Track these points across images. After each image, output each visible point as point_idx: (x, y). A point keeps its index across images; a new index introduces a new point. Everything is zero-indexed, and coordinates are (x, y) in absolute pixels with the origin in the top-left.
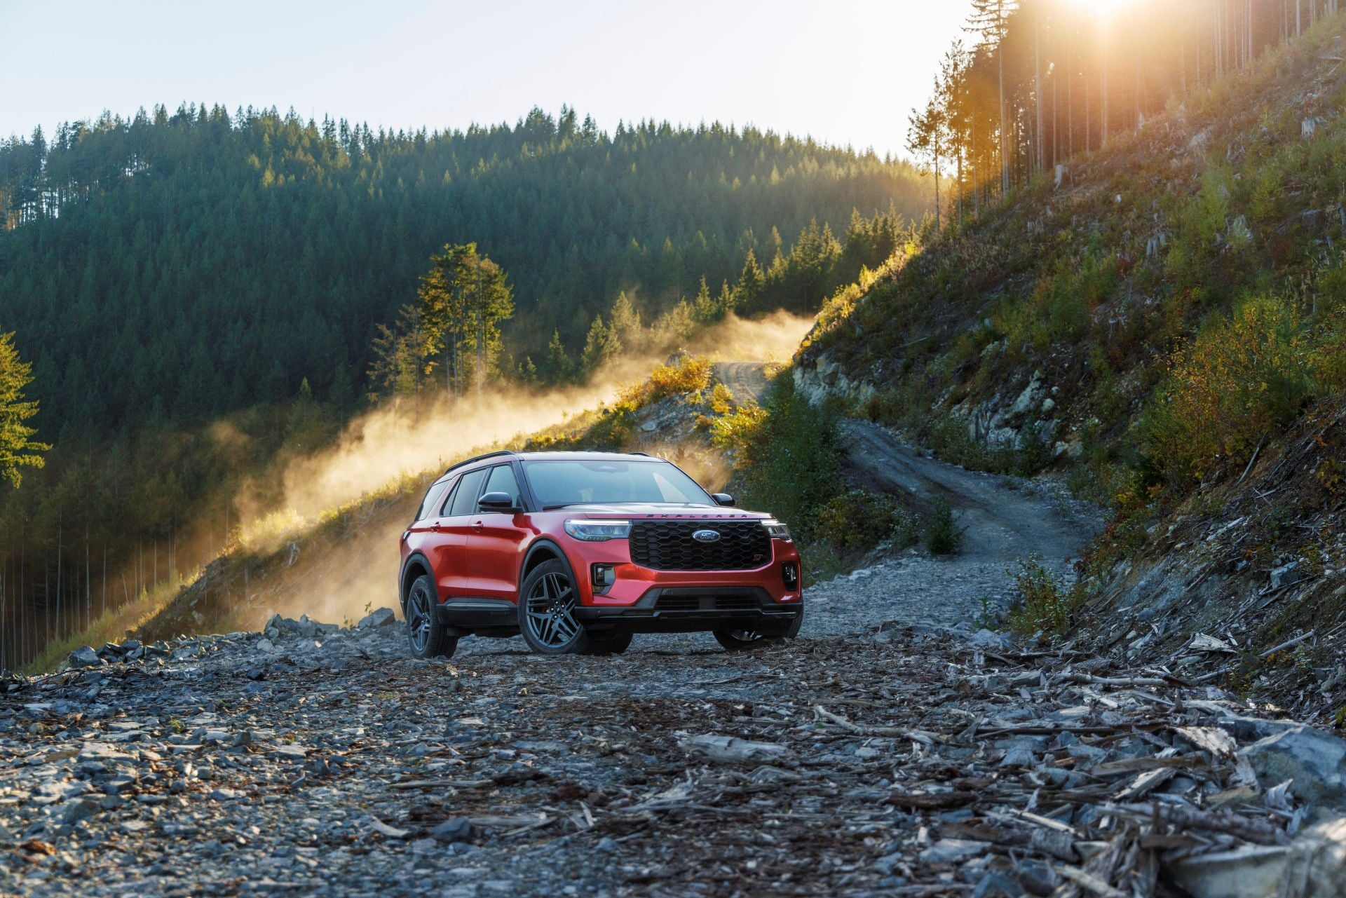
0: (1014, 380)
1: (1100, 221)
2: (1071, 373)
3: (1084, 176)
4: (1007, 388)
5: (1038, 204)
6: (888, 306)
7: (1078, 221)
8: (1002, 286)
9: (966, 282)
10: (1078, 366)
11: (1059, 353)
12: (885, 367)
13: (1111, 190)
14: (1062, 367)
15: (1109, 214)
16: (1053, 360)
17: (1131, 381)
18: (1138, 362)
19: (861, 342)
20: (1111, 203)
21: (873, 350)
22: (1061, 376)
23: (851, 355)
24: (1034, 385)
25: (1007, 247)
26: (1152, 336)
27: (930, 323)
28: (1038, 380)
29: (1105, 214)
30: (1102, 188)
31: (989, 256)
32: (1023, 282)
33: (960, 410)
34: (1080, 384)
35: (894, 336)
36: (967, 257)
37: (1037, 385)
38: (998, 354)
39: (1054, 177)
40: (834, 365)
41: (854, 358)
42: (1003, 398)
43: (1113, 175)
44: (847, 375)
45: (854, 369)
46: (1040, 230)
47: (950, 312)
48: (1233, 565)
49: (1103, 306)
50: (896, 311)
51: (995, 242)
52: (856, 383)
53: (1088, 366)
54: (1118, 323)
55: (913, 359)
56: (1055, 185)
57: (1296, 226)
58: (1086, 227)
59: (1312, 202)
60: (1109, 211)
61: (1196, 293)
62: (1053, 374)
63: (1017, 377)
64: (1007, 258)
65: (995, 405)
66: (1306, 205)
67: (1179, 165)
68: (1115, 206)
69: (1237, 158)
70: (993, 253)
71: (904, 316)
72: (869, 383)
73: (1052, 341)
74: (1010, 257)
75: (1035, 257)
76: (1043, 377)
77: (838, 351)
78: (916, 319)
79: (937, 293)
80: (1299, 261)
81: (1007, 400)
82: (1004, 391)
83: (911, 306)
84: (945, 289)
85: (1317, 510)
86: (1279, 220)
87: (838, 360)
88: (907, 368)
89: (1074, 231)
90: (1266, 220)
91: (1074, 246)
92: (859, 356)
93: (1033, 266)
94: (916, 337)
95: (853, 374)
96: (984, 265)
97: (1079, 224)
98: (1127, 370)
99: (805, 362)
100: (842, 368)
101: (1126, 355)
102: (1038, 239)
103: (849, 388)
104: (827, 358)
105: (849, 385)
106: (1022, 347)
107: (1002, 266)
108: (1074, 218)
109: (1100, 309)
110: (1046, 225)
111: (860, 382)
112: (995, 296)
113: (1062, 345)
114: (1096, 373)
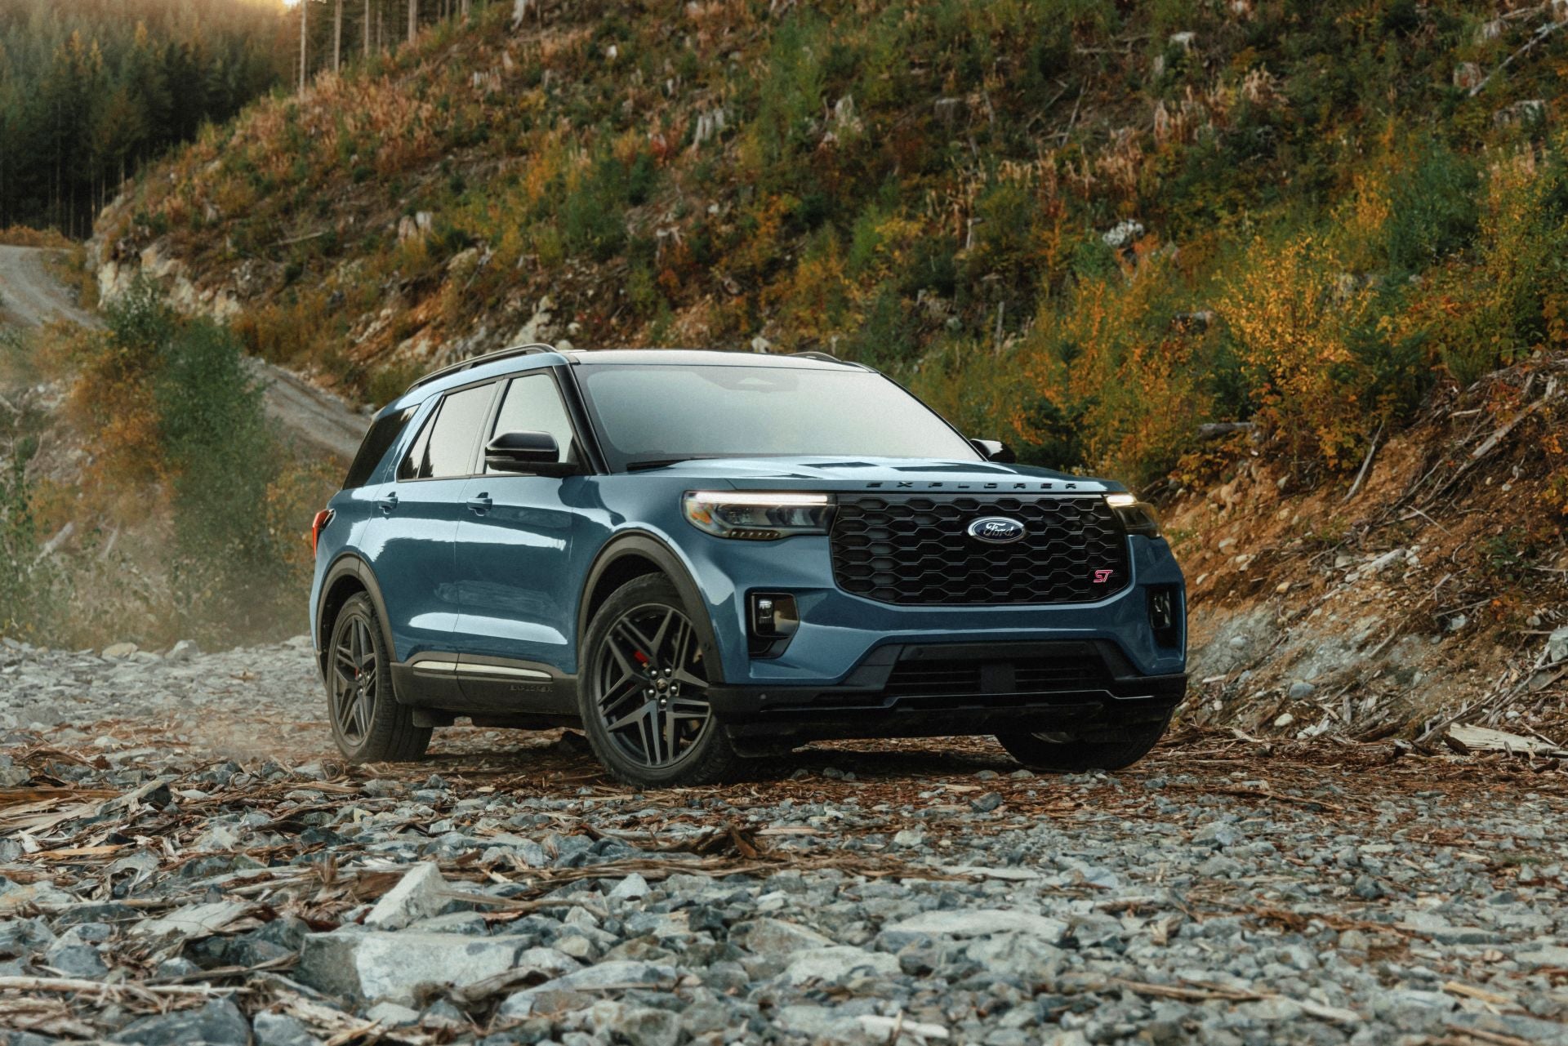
0: (510, 309)
1: (586, 82)
2: (598, 306)
3: (557, 13)
4: (497, 321)
5: (489, 48)
6: (258, 180)
7: (553, 79)
8: (437, 166)
9: (383, 153)
10: (608, 296)
11: (576, 274)
12: (255, 272)
13: (600, 38)
14: (584, 294)
15: (599, 74)
16: (569, 284)
17: (692, 324)
18: (702, 296)
19: (215, 232)
20: (602, 57)
21: (235, 244)
22: (582, 306)
23: (199, 249)
24: (540, 318)
25: (446, 107)
26: (724, 260)
27: (325, 212)
28: (547, 311)
29: (593, 72)
30: (587, 33)
31: (418, 118)
32: (471, 162)
33: (413, 347)
34: (614, 321)
35: (270, 226)
36: (381, 117)
37: (546, 318)
38: (474, 268)
39: (512, 9)
40: (170, 263)
41: (204, 255)
42: (491, 334)
43: (601, 16)
44: (193, 279)
45: (205, 271)
46: (495, 86)
47: (359, 197)
48: (1444, 622)
49: (639, 209)
50: (269, 189)
51: (423, 97)
52: (208, 293)
53: (625, 295)
54: (670, 236)
55: (301, 265)
56: (514, 22)
57: (927, 119)
58: (565, 89)
59: (945, 87)
60: (599, 68)
61: (785, 202)
62: (571, 304)
63: (514, 305)
64: (445, 122)
65: (479, 344)
66: (936, 89)
67: (702, 11)
68: (610, 63)
69: (786, 11)
70: (424, 114)
71: (285, 196)
72: (229, 294)
73: (566, 256)
74: (451, 122)
75: (489, 126)
76: (555, 307)
77: (176, 241)
78: (303, 202)
79: (335, 166)
80: (937, 168)
81: (497, 339)
82: (493, 324)
83: (295, 183)
84: (348, 160)
85: (1548, 546)
86: (899, 107)
87: (177, 255)
88: (292, 276)
89: (548, 92)
90: (884, 106)
91: (550, 116)
92: (211, 253)
93: (486, 140)
94: (306, 230)
95: (202, 279)
96: (411, 131)
97: (553, 84)
98: (686, 307)
99: (122, 255)
100: (182, 267)
101: (683, 285)
102: (493, 101)
103: (196, 301)
104: (158, 252)
105: (195, 295)
106: (517, 260)
107: (437, 134)
108: (548, 74)
109: (635, 212)
110: (504, 80)
111: (215, 293)
112: (428, 179)
113: (581, 262)
114: (640, 307)
